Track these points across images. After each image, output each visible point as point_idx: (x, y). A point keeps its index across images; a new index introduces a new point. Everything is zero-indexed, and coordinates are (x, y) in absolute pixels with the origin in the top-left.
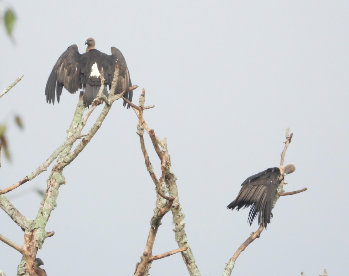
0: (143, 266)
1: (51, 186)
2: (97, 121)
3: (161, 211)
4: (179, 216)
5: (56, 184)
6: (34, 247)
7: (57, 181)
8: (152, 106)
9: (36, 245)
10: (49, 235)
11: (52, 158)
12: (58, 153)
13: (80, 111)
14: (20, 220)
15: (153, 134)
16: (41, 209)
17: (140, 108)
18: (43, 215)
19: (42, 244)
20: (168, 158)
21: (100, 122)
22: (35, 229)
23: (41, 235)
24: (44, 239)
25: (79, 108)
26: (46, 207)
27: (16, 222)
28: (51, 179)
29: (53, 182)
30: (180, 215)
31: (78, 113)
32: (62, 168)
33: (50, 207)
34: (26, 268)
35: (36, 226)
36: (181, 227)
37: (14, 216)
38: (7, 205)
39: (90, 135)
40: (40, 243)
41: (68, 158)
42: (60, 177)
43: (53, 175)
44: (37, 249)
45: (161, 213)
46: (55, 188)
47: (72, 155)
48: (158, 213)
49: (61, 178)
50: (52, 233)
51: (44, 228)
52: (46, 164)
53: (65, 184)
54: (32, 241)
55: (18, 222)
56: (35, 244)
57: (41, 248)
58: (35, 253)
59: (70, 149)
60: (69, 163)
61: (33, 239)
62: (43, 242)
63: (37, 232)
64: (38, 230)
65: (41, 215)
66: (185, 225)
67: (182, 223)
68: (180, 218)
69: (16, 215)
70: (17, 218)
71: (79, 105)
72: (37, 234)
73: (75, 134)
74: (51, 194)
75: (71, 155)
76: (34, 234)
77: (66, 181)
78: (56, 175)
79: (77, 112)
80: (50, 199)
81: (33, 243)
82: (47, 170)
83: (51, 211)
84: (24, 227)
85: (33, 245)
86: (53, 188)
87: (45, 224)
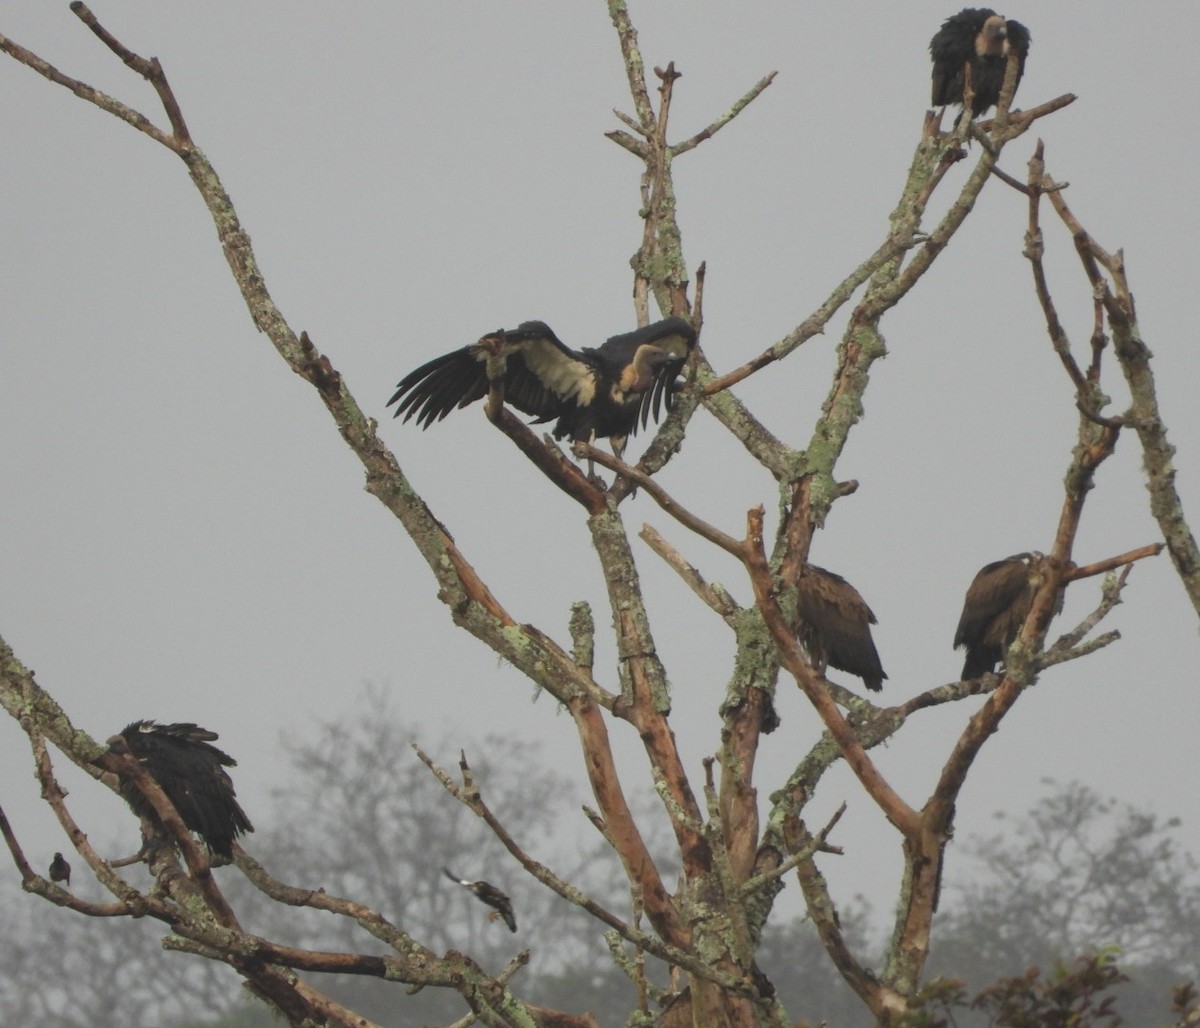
0: (1048, 596)
1: (848, 361)
2: (964, 192)
3: (1090, 455)
4: (1161, 451)
5: (861, 358)
6: (805, 523)
7: (863, 349)
8: (1063, 184)
9: (809, 517)
10: (844, 489)
11: (836, 299)
12: (851, 287)
13: (924, 162)
14: (769, 453)
15: (1085, 243)
16: (821, 422)
17: (1032, 190)
18: (827, 439)
19: (825, 515)
20: (1129, 302)
21: (971, 198)
22: (806, 474)
23: (823, 491)
24: (832, 500)
25: (923, 157)
26: (835, 418)
27: (758, 456)
28: (850, 344)
29: (853, 352)
30: (1163, 449)
31: (921, 170)
32: (877, 315)
33: (845, 418)
34: (781, 577)
35: (809, 468)
36: (1165, 481)
37: (754, 442)
38: (733, 411)
39: (946, 229)
40: (821, 513)
41: (891, 288)
42: (870, 338)
43: (854, 333)
44: (813, 530)
45: (1091, 458)
46: (859, 368)
47: (902, 282)
48: (1082, 459)
49: (874, 341)
50: (852, 484)
51: (831, 471)
52: (821, 317)
53: (887, 356)
54: (799, 507)
55: (764, 455)
56: (806, 516)
57: (822, 525)
58: (807, 539)
59: (899, 264)
60: (893, 301)
61: (802, 502)
62: (827, 509)
63: (812, 484)
64: (815, 478)
65: (822, 439)
66: (1177, 474)
67: (1166, 470)
68: (1161, 456)
69: (758, 439)
70: (760, 447)
71: (922, 147)
72: (813, 489)
73: (898, 237)
74: (849, 383)
75: (899, 280)
76: (803, 488)
77: (889, 346)
78: (862, 333)
79: (918, 166)
80: (846, 396)
81: (801, 512)
82: (825, 331)
83: (849, 427)
84: (780, 472)
85: (802, 516)
86: (854, 367)
87: (832, 462)
